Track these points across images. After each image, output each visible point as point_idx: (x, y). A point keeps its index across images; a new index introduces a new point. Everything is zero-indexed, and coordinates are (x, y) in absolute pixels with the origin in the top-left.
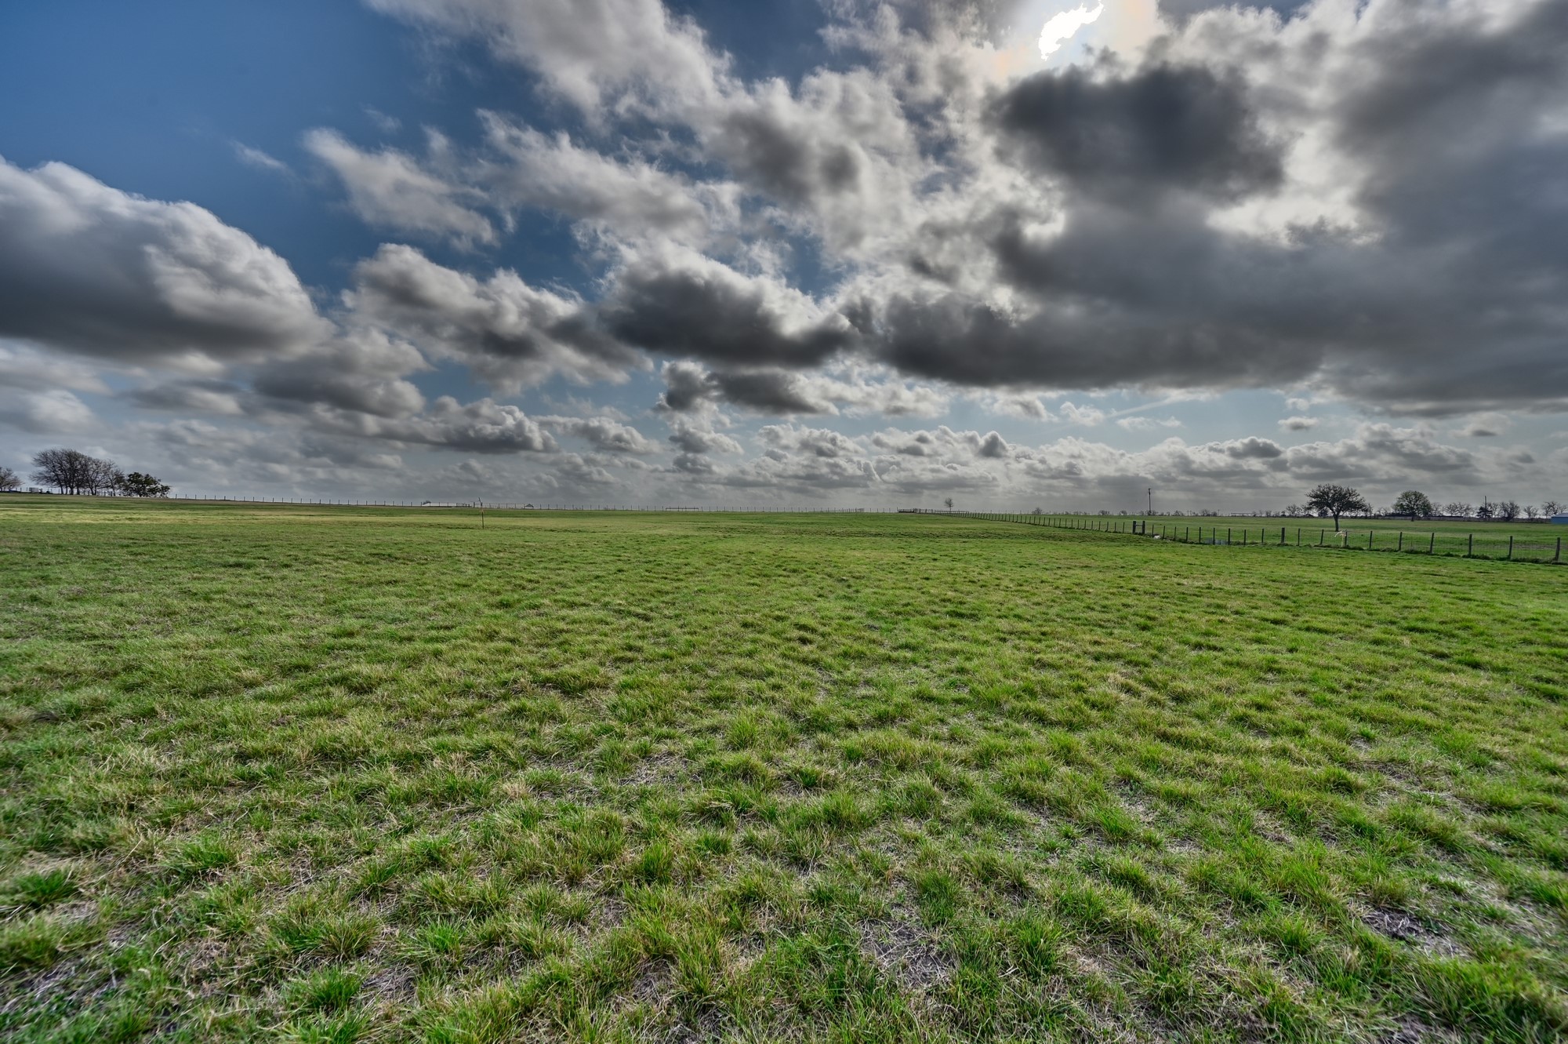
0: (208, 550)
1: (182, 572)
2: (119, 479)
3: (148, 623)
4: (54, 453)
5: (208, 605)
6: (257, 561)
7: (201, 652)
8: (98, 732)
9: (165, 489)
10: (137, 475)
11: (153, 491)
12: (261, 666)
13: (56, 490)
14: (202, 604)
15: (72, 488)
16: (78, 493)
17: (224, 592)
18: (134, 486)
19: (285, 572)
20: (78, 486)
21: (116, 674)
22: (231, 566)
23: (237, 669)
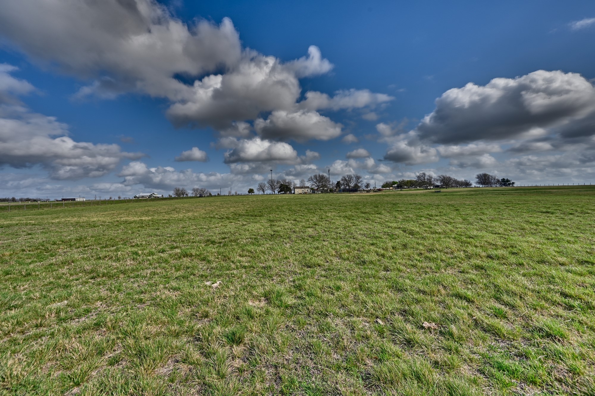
0: (533, 206)
1: (525, 214)
2: (498, 181)
3: (516, 231)
4: (480, 175)
5: (537, 227)
6: (556, 211)
7: (538, 246)
8: (505, 266)
9: (513, 183)
10: (504, 179)
11: (509, 184)
12: (567, 257)
13: (481, 186)
14: (535, 227)
15: (485, 185)
16: (487, 186)
17: (543, 223)
18: (503, 183)
19: (571, 216)
20: (487, 184)
21: (508, 247)
22: (544, 212)
23: (555, 256)
